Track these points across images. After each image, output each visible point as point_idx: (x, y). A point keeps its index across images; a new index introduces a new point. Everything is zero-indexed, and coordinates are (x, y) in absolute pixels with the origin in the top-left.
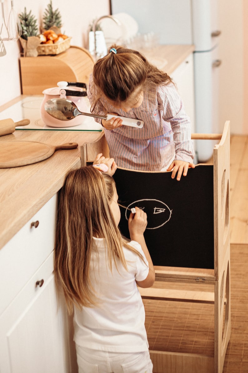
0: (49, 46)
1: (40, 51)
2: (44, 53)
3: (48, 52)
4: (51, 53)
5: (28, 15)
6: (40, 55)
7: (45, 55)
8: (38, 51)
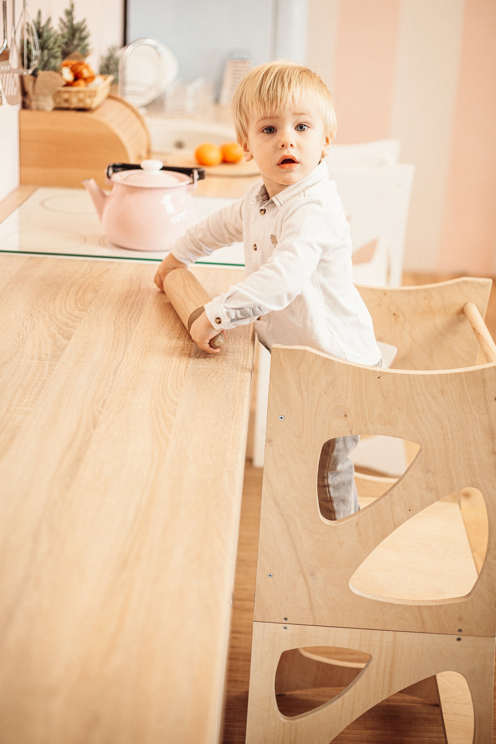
0: (78, 92)
1: (58, 100)
2: (66, 105)
3: (75, 103)
4: (81, 105)
5: (43, 28)
6: (58, 109)
7: (68, 109)
8: (54, 99)
